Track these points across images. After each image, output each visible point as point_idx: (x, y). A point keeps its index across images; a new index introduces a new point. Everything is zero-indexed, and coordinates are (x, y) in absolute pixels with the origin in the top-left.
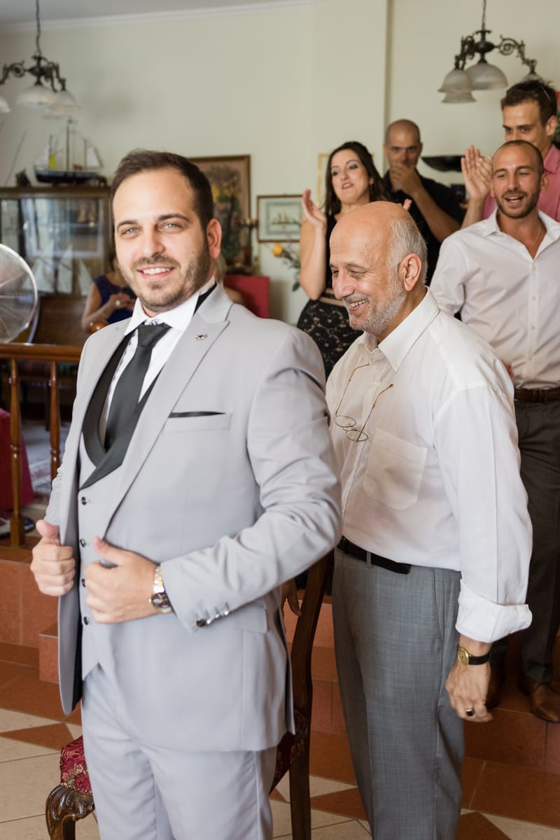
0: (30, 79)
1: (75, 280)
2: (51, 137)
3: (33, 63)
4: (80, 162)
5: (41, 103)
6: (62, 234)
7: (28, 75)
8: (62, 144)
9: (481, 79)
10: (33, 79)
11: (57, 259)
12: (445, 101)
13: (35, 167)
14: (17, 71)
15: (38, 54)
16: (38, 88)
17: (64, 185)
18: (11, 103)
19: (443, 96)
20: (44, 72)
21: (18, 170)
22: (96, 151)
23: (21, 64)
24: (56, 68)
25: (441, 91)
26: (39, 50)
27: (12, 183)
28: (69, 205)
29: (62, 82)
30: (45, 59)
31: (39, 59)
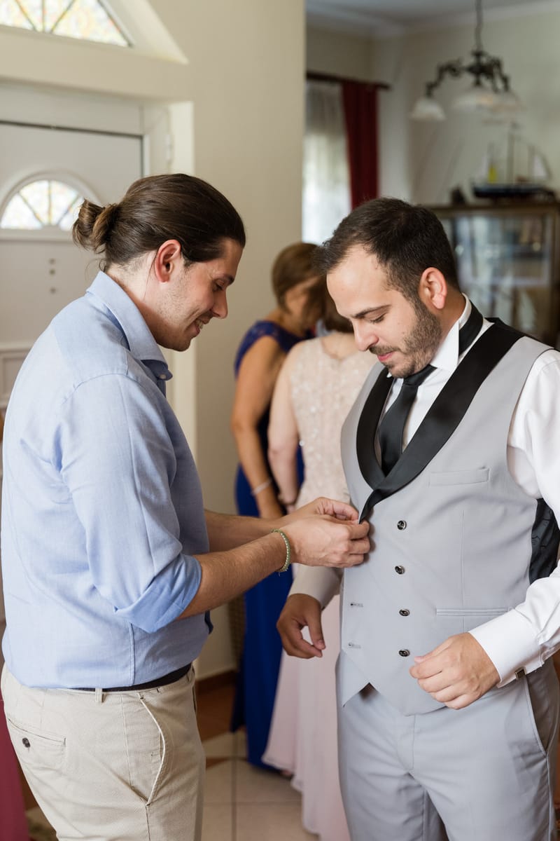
0: (469, 79)
1: (515, 312)
2: (491, 146)
3: (469, 61)
4: (524, 173)
5: (480, 107)
6: (503, 258)
7: (466, 74)
8: (504, 154)
10: (472, 79)
11: (494, 288)
13: (472, 180)
14: (454, 70)
15: (477, 50)
16: (478, 88)
17: (504, 201)
18: (446, 106)
20: (485, 70)
21: (453, 184)
22: (545, 162)
23: (459, 61)
24: (497, 64)
26: (479, 44)
27: (445, 200)
28: (511, 224)
29: (505, 80)
30: (486, 55)
31: (478, 55)
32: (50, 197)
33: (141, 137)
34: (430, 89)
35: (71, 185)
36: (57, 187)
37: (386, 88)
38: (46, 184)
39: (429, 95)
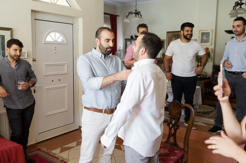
3: (135, 12)
7: (133, 14)
9: (240, 12)
10: (135, 15)
12: (230, 17)
13: (134, 34)
14: (131, 13)
16: (136, 17)
18: (130, 20)
19: (230, 16)
20: (137, 13)
21: (131, 35)
24: (140, 12)
25: (229, 15)
26: (136, 9)
27: (130, 38)
29: (141, 15)
31: (136, 10)
32: (55, 35)
33: (73, 24)
34: (127, 16)
35: (60, 34)
36: (56, 33)
37: (118, 16)
38: (54, 33)
39: (127, 18)
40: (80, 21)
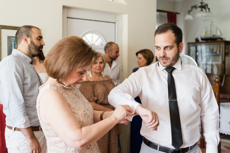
0: (199, 9)
1: (212, 69)
2: (206, 27)
3: (200, 5)
4: (215, 34)
5: (202, 16)
6: (209, 56)
8: (209, 29)
11: (206, 64)
13: (201, 37)
14: (195, 7)
15: (201, 2)
16: (202, 12)
17: (209, 41)
18: (193, 17)
20: (204, 7)
21: (196, 37)
22: (220, 31)
23: (197, 5)
24: (207, 5)
27: (194, 41)
28: (212, 47)
29: (209, 9)
30: (204, 3)
31: (202, 3)
32: (92, 37)
33: (115, 23)
34: (189, 12)
35: (98, 35)
36: (94, 35)
37: (178, 13)
38: (91, 34)
39: (189, 13)
40: (125, 18)
